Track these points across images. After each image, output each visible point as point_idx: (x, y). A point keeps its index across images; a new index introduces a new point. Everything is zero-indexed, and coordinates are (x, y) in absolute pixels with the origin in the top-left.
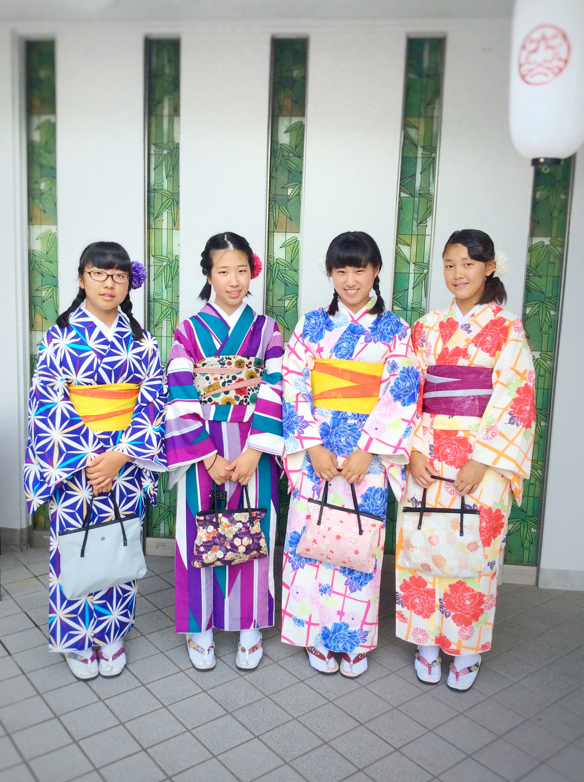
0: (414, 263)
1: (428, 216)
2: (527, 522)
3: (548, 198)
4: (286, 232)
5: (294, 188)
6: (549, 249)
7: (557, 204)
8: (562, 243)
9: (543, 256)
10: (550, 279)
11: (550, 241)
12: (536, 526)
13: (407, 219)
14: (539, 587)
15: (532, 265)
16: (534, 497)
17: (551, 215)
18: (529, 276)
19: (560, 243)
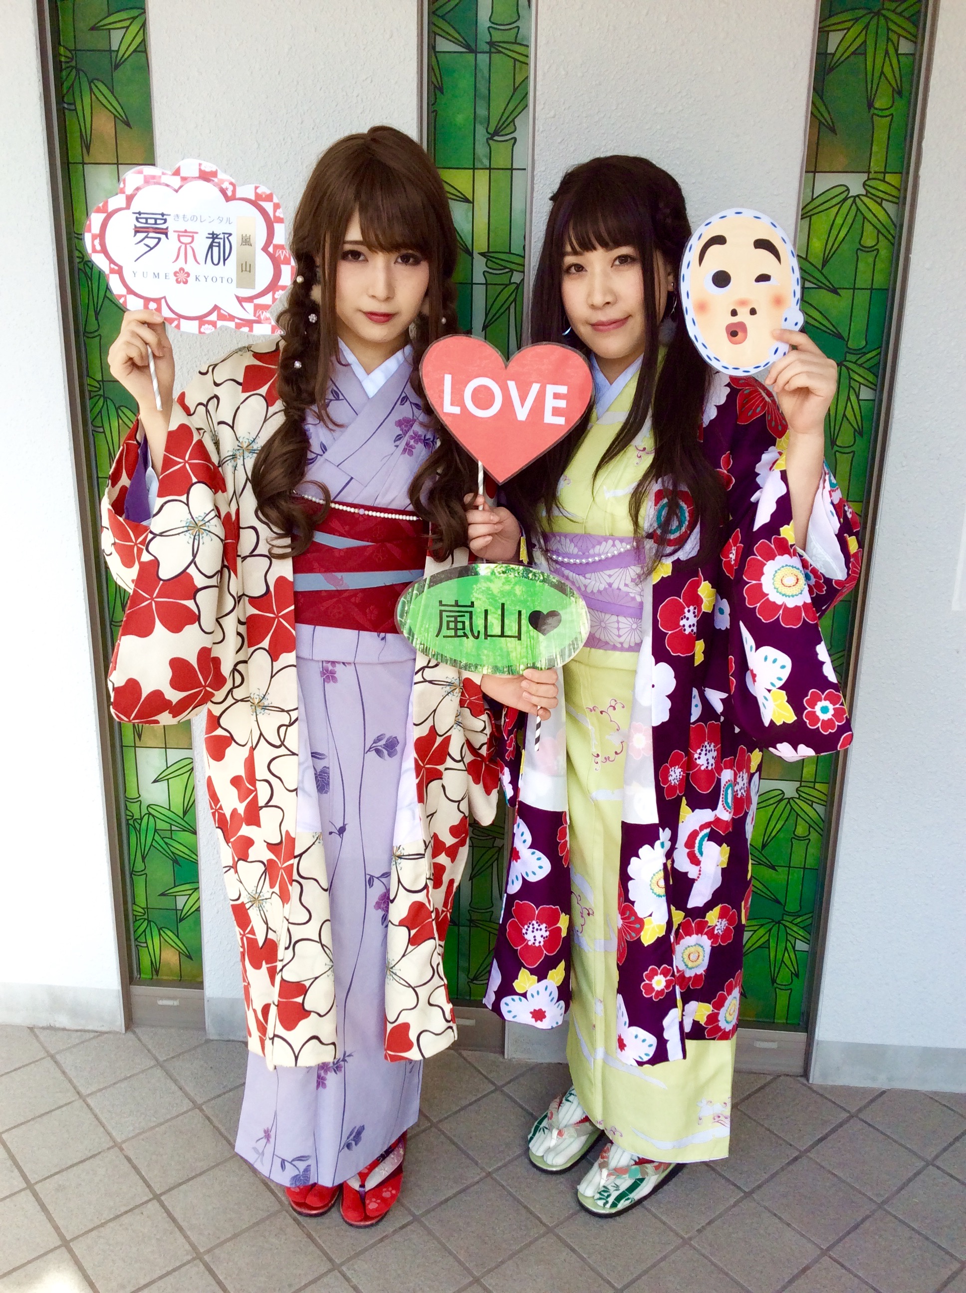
0: (483, 254)
1: (518, 110)
2: (785, 926)
3: (861, 52)
4: (118, 164)
5: (127, 28)
7: (887, 70)
8: (899, 190)
9: (844, 231)
10: (862, 298)
11: (864, 184)
12: (808, 936)
13: (460, 119)
14: (811, 1081)
15: (811, 259)
16: (804, 868)
17: (870, 105)
18: (808, 288)
19: (895, 192)
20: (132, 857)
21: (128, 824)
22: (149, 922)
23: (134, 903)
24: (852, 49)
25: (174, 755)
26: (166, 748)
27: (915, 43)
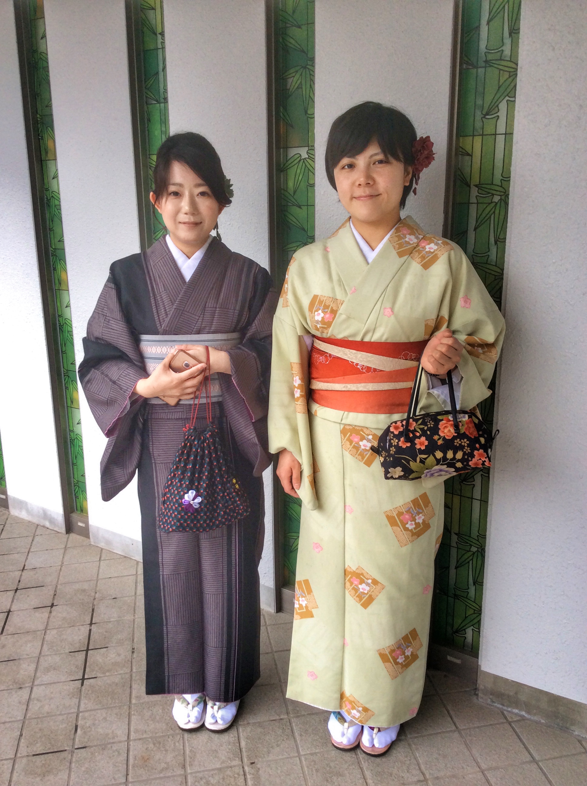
6: (307, 164)
11: (307, 153)
17: (306, 112)
20: (72, 457)
21: (70, 441)
22: (79, 487)
23: (74, 478)
24: (297, 85)
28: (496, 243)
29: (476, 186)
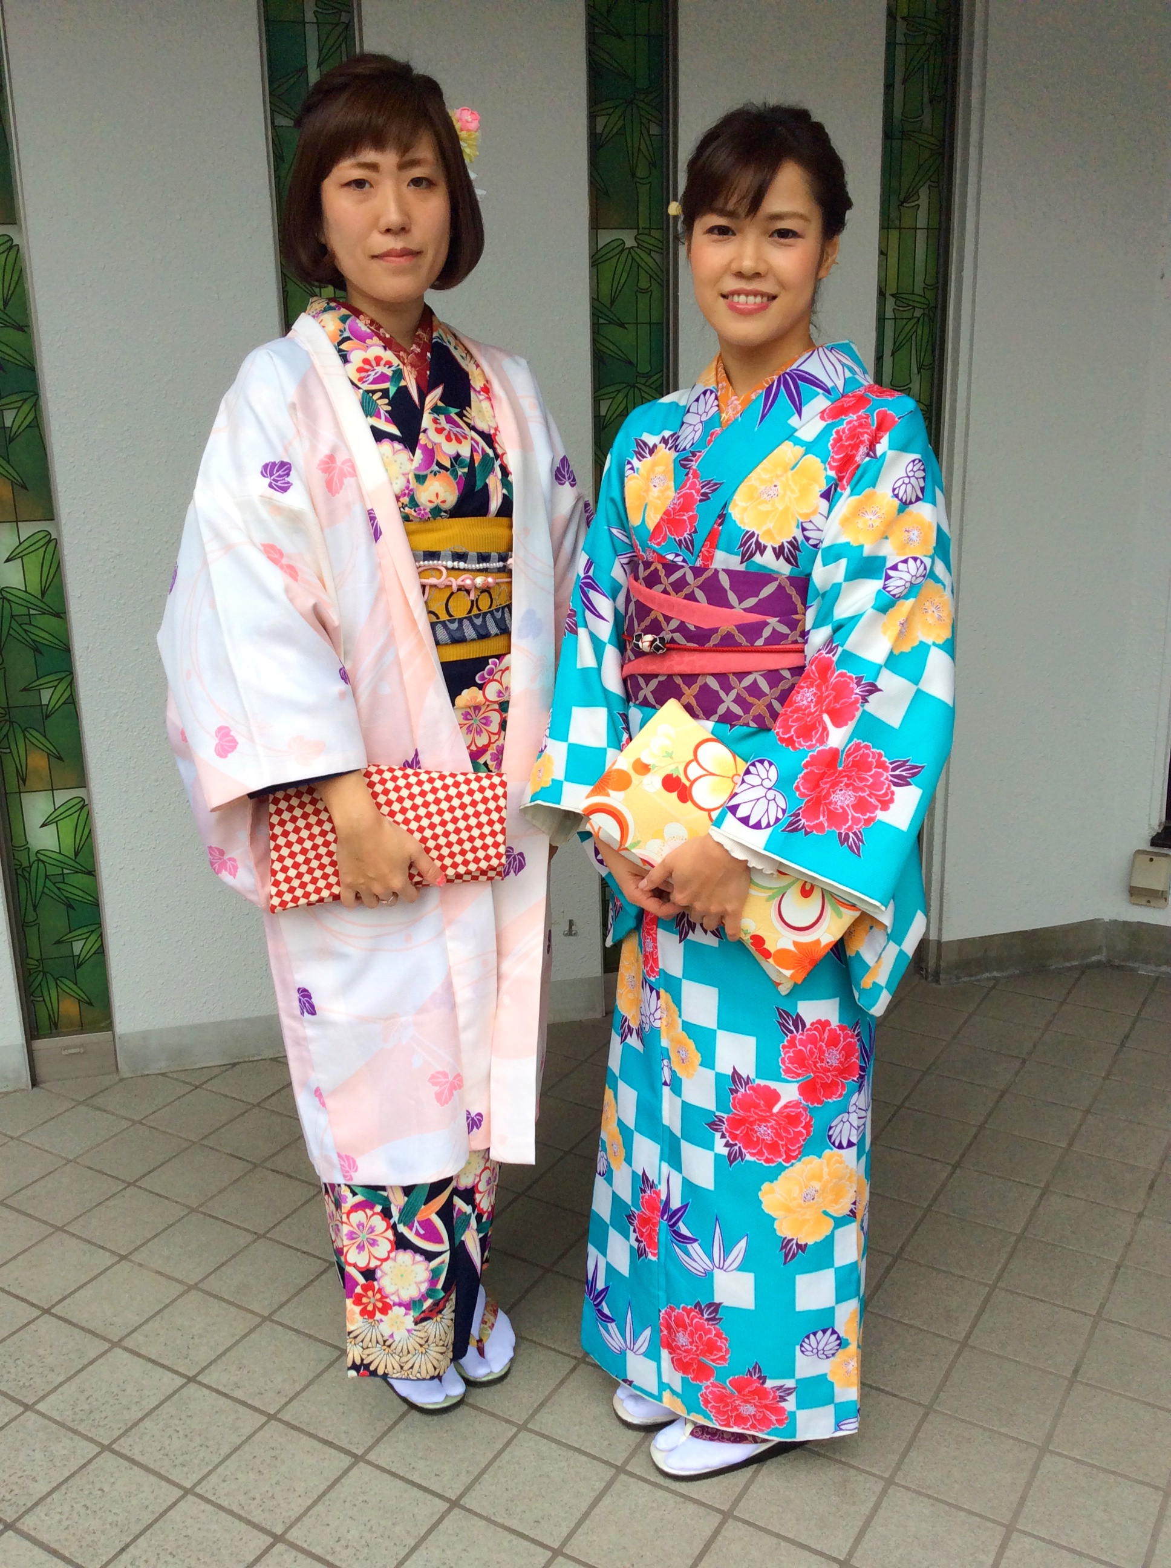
3: (621, 132)
6: (636, 257)
7: (643, 147)
8: (662, 242)
9: (625, 275)
10: (644, 330)
11: (636, 238)
15: (602, 299)
17: (633, 175)
18: (598, 324)
19: (660, 245)
20: (23, 909)
21: (16, 873)
22: (45, 974)
23: (27, 957)
24: (615, 130)
25: (62, 797)
26: (52, 790)
27: (661, 126)
28: (919, 371)
29: (893, 295)
